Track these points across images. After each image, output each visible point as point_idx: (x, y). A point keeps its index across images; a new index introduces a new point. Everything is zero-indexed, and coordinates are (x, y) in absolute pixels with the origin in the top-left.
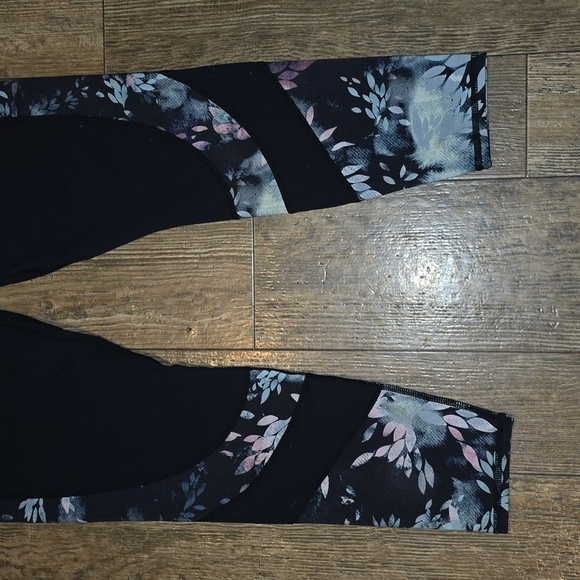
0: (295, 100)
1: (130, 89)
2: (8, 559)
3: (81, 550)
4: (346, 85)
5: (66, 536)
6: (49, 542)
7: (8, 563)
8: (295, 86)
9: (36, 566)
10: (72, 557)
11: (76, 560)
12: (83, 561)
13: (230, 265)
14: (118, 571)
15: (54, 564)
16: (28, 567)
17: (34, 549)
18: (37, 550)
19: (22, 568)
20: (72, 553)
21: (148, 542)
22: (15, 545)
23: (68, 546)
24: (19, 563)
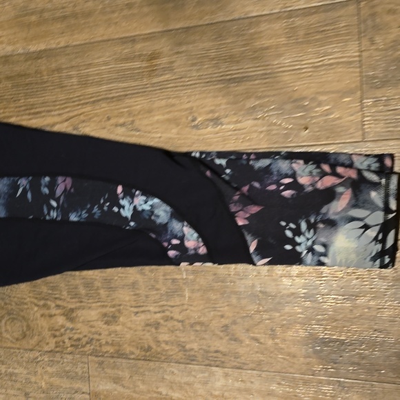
0: (246, 233)
1: (135, 207)
2: (172, 315)
3: (226, 308)
4: (284, 228)
5: (214, 297)
6: (201, 302)
7: (172, 318)
8: (247, 223)
9: (192, 321)
10: (220, 313)
11: (222, 316)
12: (228, 317)
13: (340, 70)
14: (256, 325)
15: (206, 319)
16: (187, 321)
17: (190, 307)
18: (192, 308)
19: (182, 321)
20: (219, 311)
21: (279, 303)
22: (176, 304)
23: (216, 306)
24: (180, 318)
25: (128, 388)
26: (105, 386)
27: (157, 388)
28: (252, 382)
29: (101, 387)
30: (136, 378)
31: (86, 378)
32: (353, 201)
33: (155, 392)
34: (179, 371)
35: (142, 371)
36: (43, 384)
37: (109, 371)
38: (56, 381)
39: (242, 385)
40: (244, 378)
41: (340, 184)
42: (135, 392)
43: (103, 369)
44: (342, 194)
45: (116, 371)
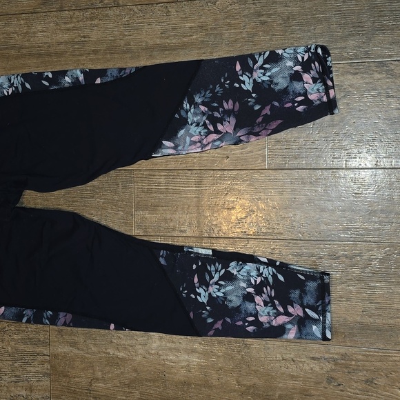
25: (83, 350)
26: (63, 349)
27: (106, 349)
28: (180, 343)
29: (60, 350)
30: (89, 342)
31: (47, 344)
32: (298, 335)
33: (104, 352)
34: (124, 336)
35: (94, 336)
36: (10, 348)
37: (67, 337)
38: (21, 346)
39: (173, 345)
40: (174, 340)
41: (289, 322)
42: (87, 353)
43: (62, 336)
44: (290, 329)
45: (73, 337)
